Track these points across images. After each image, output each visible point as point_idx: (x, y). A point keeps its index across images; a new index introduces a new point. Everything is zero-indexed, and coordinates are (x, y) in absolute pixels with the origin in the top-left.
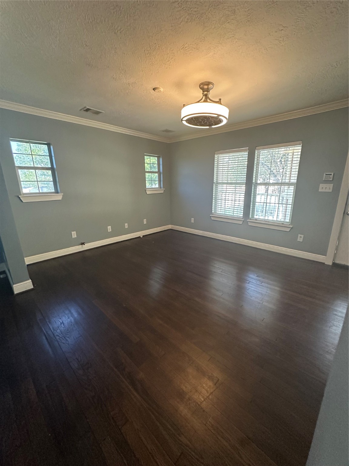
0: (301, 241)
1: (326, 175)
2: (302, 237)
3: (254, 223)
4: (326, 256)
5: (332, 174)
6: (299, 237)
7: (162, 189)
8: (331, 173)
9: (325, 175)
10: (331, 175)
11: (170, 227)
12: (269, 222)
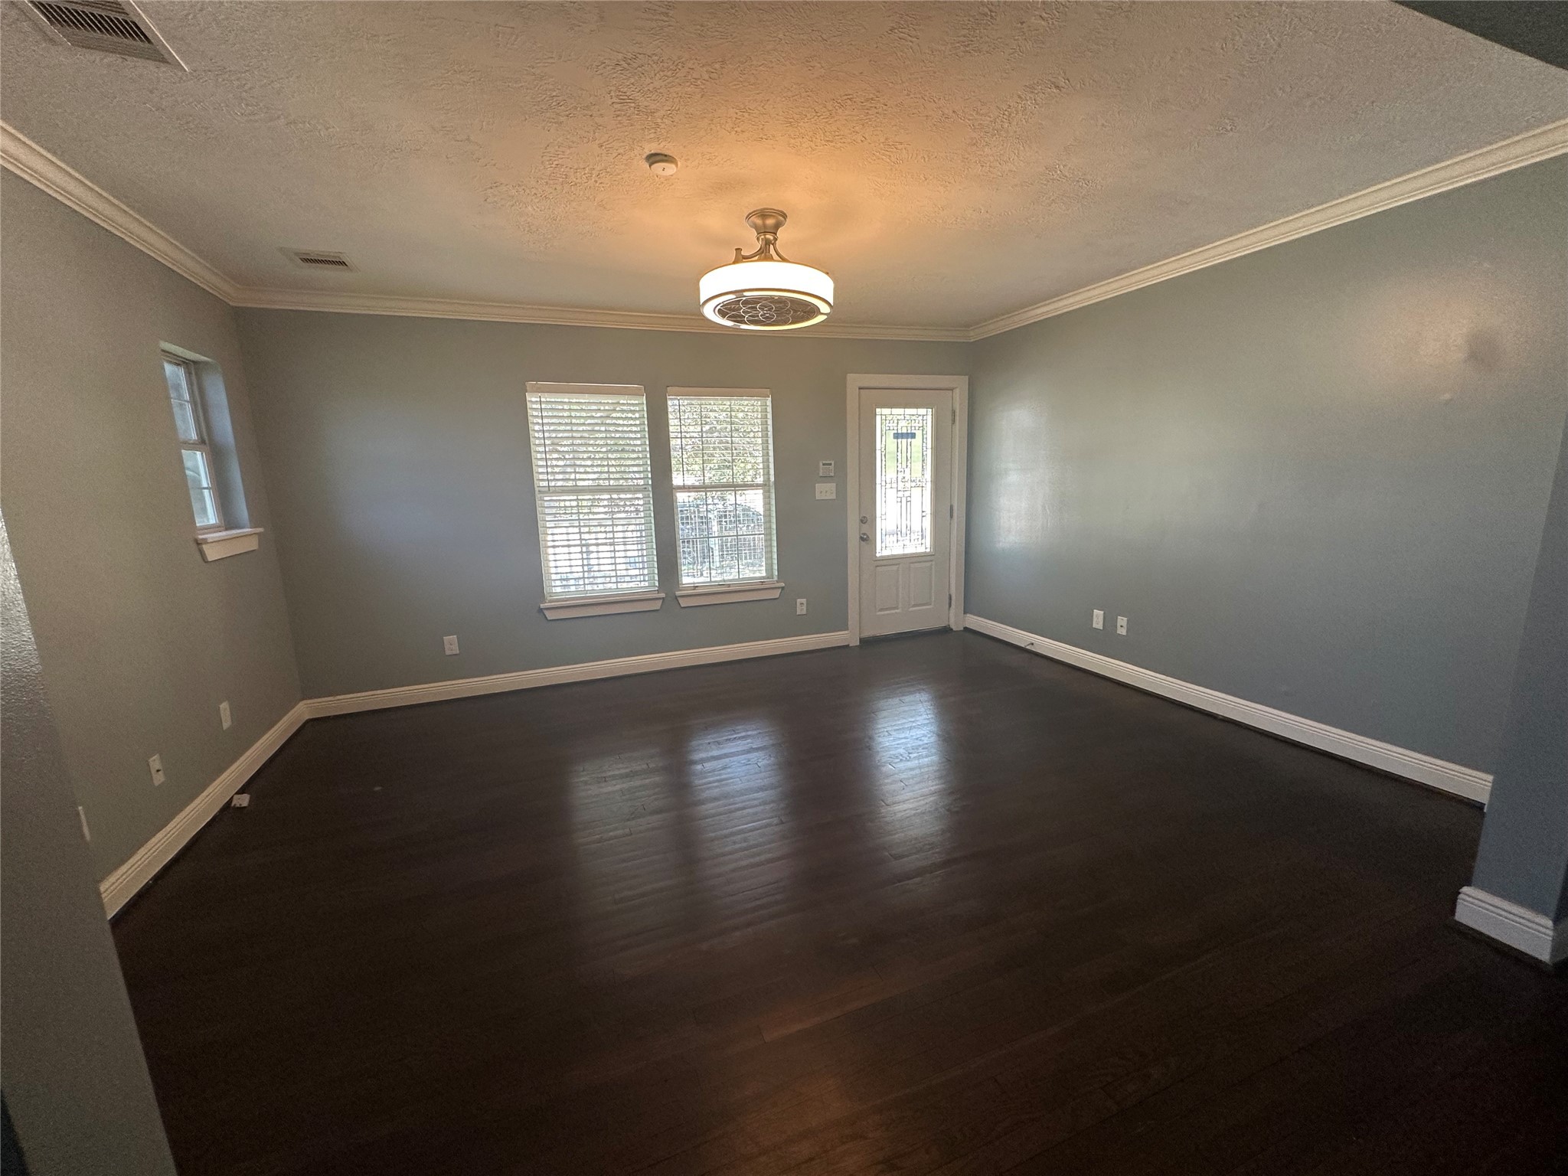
0: (804, 612)
1: (824, 464)
2: (805, 603)
3: (692, 598)
4: (847, 629)
5: (833, 463)
6: (798, 604)
7: (247, 530)
8: (829, 462)
9: (821, 464)
10: (831, 464)
11: (303, 711)
12: (729, 585)
